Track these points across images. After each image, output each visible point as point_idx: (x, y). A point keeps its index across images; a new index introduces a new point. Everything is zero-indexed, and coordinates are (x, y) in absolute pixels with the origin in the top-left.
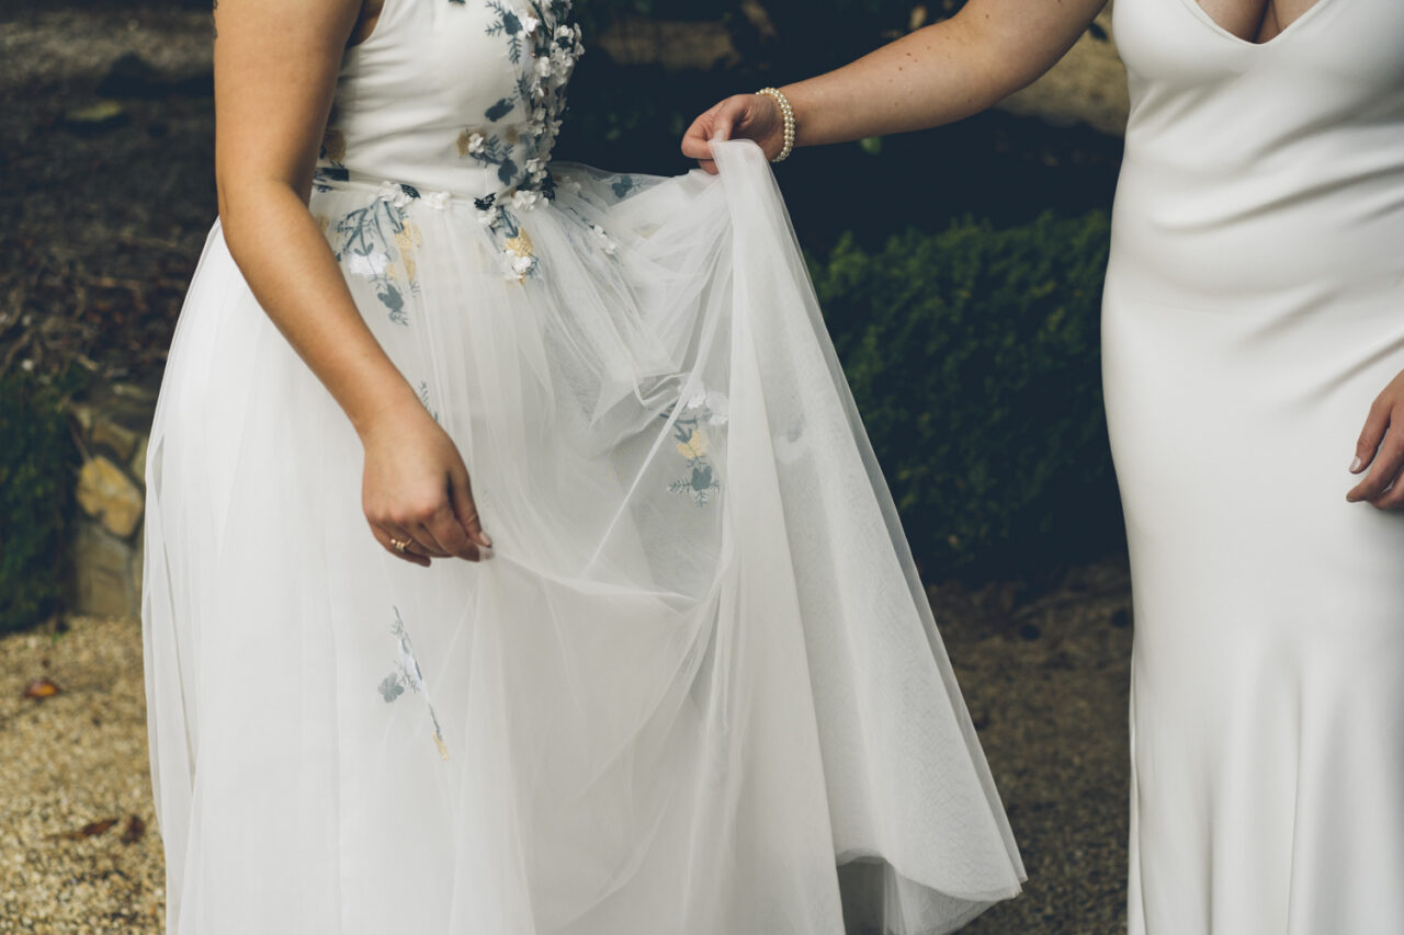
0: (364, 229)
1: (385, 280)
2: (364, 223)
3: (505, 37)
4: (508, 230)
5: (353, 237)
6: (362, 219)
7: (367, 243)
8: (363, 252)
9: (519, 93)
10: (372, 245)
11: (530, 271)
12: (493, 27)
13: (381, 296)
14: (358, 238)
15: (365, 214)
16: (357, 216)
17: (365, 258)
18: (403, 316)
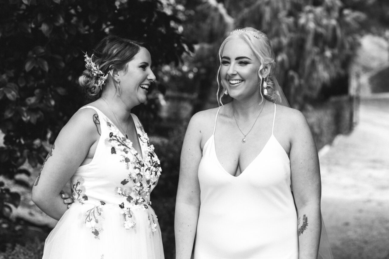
0: (90, 215)
1: (94, 228)
2: (91, 213)
3: (125, 163)
4: (129, 216)
5: (87, 217)
6: (90, 212)
7: (90, 219)
8: (89, 221)
9: (129, 178)
10: (92, 219)
11: (132, 227)
12: (122, 160)
13: (93, 232)
14: (88, 217)
15: (91, 211)
16: (89, 211)
17: (90, 222)
18: (99, 237)
